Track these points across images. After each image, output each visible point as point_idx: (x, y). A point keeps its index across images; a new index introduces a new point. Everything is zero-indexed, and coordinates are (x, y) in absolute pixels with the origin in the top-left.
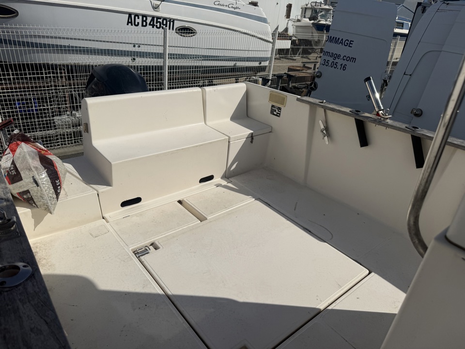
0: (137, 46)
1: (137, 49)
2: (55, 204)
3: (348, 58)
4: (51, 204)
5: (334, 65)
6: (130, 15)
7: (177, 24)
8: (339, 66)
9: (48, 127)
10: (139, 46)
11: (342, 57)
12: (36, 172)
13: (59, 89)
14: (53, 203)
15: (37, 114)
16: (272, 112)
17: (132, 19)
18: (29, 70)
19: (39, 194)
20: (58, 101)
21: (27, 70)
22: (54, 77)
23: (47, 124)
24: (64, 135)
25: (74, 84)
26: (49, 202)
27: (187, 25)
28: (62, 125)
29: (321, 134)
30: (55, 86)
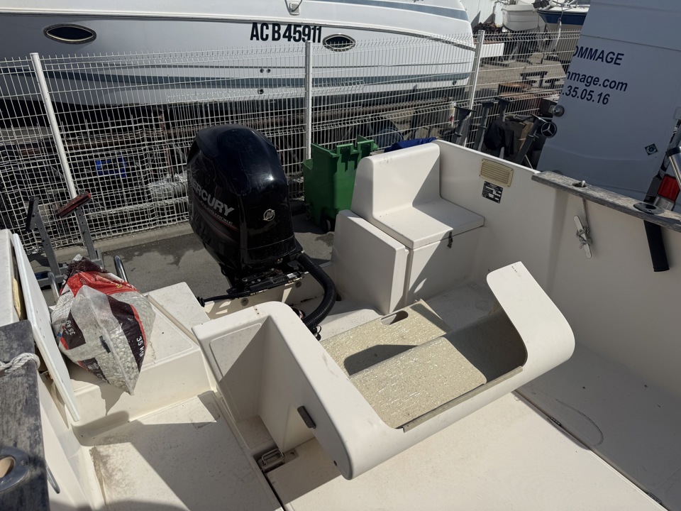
0: (265, 70)
1: (265, 75)
2: (136, 377)
3: (613, 84)
4: (130, 379)
5: (587, 95)
6: (255, 24)
7: (326, 33)
8: (596, 97)
9: (139, 199)
10: (269, 70)
11: (601, 82)
12: (105, 330)
13: (154, 144)
14: (132, 376)
15: (124, 181)
16: (486, 193)
17: (257, 30)
18: (112, 119)
19: (110, 365)
20: (153, 161)
21: (108, 118)
22: (146, 126)
23: (138, 194)
24: (162, 209)
25: (175, 134)
26: (126, 376)
27: (340, 32)
28: (159, 195)
29: (578, 239)
30: (149, 139)
